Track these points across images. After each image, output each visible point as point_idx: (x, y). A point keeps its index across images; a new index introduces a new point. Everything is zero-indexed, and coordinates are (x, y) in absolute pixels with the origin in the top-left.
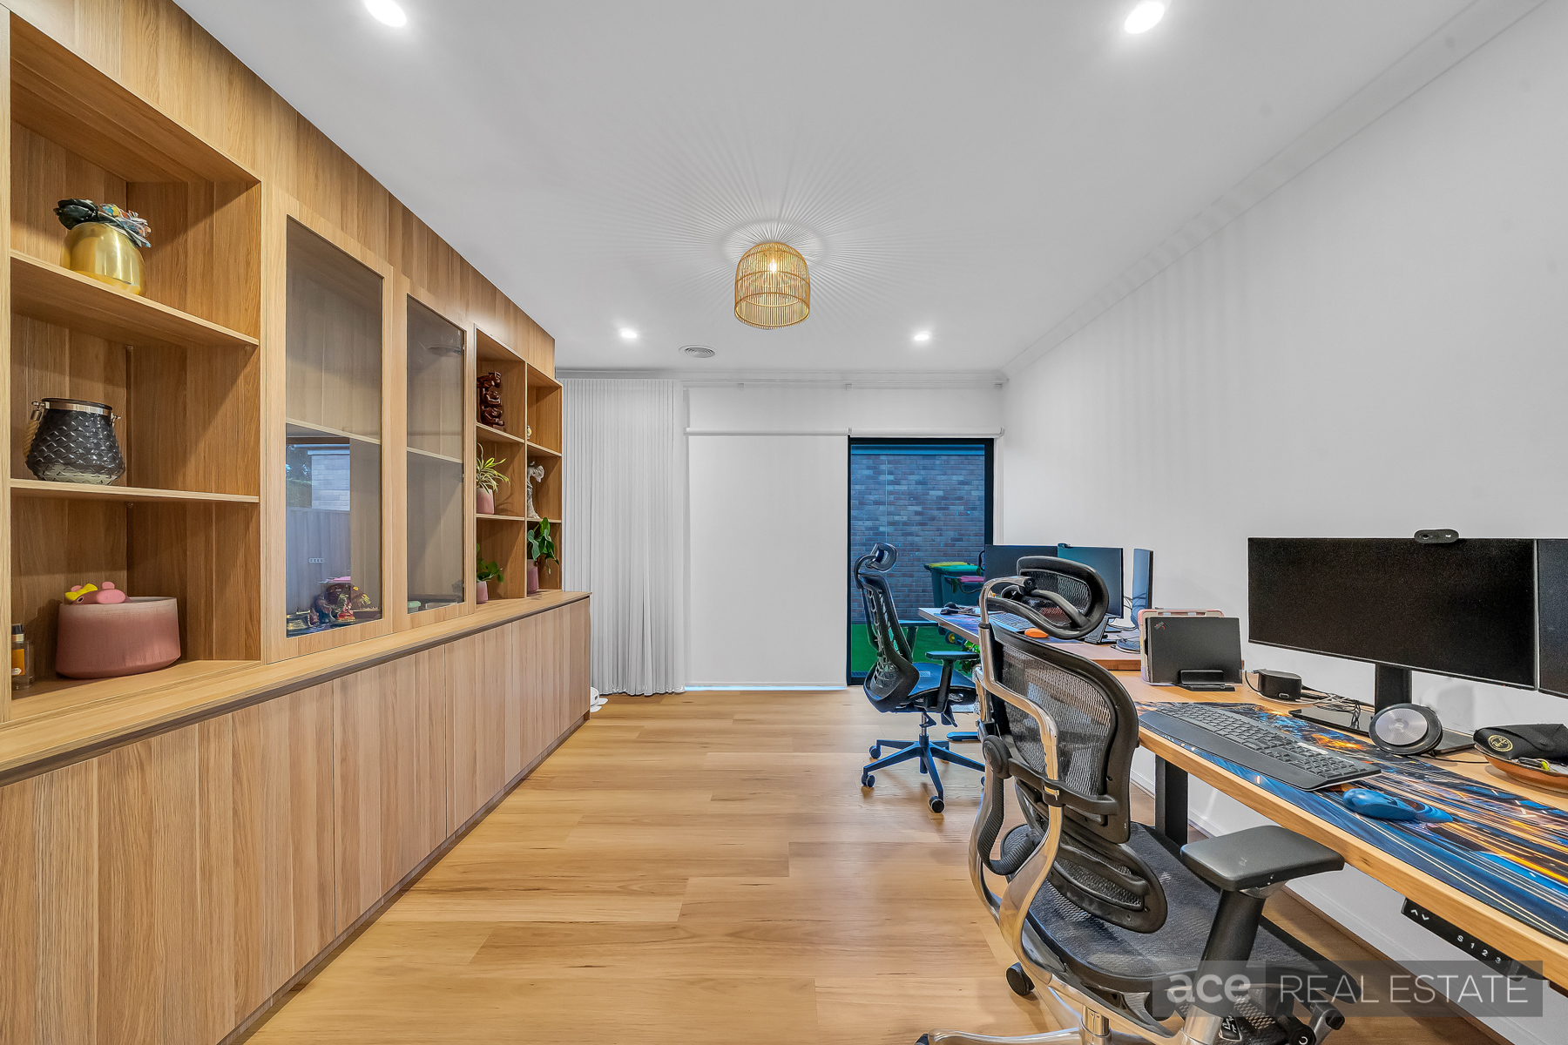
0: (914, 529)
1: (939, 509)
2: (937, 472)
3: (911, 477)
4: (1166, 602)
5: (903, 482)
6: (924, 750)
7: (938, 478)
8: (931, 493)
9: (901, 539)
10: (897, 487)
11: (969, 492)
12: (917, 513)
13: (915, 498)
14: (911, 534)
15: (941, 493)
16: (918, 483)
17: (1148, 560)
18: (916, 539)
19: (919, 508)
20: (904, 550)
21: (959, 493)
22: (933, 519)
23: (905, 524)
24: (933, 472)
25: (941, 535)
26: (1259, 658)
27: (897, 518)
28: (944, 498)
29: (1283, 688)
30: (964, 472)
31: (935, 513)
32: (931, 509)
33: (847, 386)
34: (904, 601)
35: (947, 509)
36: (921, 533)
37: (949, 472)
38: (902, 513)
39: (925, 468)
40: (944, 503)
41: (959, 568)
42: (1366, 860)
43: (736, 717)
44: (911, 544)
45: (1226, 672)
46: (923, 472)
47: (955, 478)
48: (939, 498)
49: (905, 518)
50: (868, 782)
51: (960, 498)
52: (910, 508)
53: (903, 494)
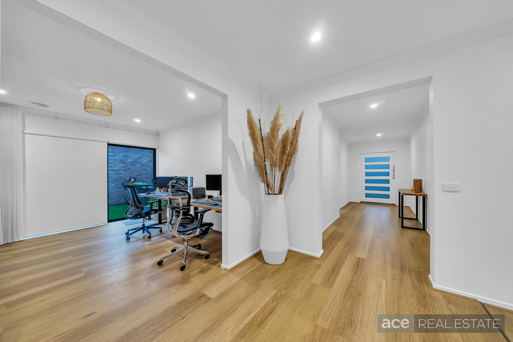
0: (122, 172)
1: (131, 166)
2: (130, 153)
3: (121, 154)
4: (195, 186)
5: (117, 156)
6: (143, 228)
7: (131, 155)
8: (128, 160)
9: (116, 175)
10: (114, 157)
11: (142, 161)
12: (123, 167)
13: (122, 162)
14: (120, 174)
15: (132, 160)
16: (123, 156)
17: (192, 178)
18: (122, 176)
19: (123, 165)
20: (117, 180)
21: (139, 161)
22: (129, 169)
23: (118, 170)
24: (129, 153)
25: (132, 174)
26: (208, 193)
27: (114, 168)
28: (133, 162)
29: (210, 197)
30: (140, 154)
31: (130, 167)
32: (128, 166)
33: (107, 127)
34: (118, 197)
35: (135, 166)
36: (125, 174)
37: (135, 154)
38: (116, 166)
39: (126, 151)
40: (133, 164)
41: (140, 184)
42: (213, 208)
43: (63, 240)
44: (121, 177)
45: (204, 196)
46: (125, 153)
47: (137, 156)
48: (131, 162)
49: (118, 168)
50: (128, 239)
51: (139, 162)
52: (120, 165)
53: (117, 160)
